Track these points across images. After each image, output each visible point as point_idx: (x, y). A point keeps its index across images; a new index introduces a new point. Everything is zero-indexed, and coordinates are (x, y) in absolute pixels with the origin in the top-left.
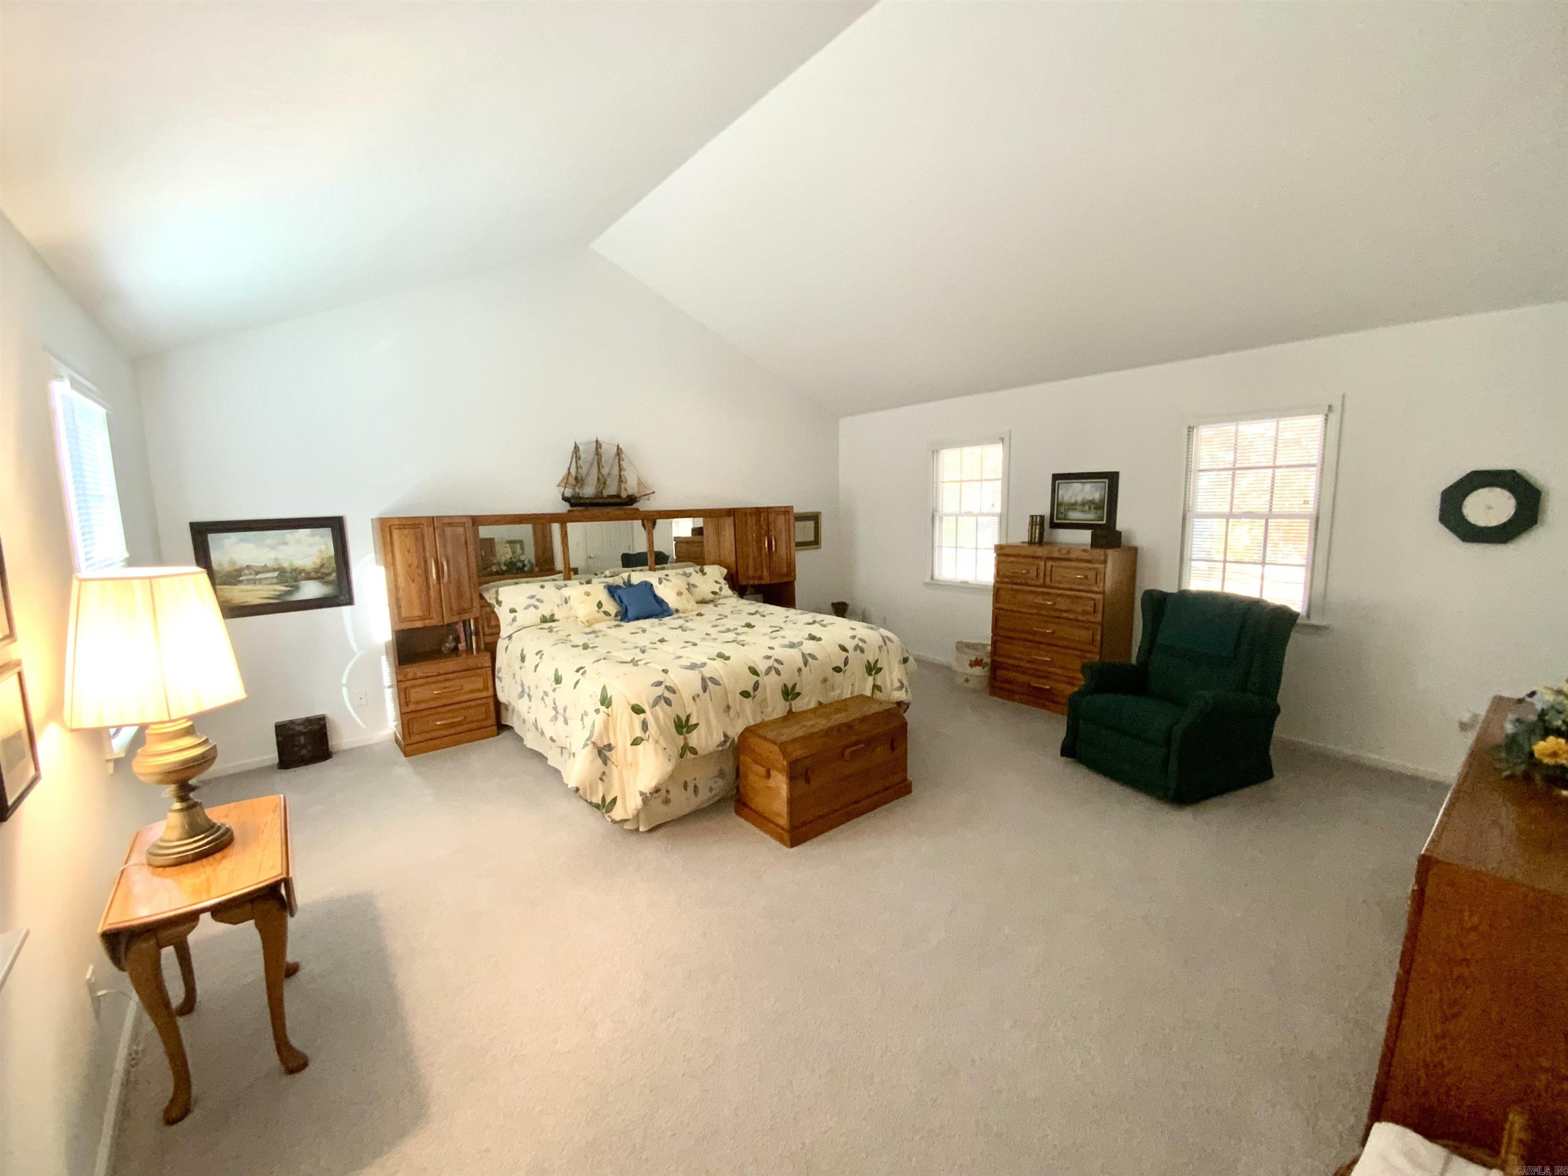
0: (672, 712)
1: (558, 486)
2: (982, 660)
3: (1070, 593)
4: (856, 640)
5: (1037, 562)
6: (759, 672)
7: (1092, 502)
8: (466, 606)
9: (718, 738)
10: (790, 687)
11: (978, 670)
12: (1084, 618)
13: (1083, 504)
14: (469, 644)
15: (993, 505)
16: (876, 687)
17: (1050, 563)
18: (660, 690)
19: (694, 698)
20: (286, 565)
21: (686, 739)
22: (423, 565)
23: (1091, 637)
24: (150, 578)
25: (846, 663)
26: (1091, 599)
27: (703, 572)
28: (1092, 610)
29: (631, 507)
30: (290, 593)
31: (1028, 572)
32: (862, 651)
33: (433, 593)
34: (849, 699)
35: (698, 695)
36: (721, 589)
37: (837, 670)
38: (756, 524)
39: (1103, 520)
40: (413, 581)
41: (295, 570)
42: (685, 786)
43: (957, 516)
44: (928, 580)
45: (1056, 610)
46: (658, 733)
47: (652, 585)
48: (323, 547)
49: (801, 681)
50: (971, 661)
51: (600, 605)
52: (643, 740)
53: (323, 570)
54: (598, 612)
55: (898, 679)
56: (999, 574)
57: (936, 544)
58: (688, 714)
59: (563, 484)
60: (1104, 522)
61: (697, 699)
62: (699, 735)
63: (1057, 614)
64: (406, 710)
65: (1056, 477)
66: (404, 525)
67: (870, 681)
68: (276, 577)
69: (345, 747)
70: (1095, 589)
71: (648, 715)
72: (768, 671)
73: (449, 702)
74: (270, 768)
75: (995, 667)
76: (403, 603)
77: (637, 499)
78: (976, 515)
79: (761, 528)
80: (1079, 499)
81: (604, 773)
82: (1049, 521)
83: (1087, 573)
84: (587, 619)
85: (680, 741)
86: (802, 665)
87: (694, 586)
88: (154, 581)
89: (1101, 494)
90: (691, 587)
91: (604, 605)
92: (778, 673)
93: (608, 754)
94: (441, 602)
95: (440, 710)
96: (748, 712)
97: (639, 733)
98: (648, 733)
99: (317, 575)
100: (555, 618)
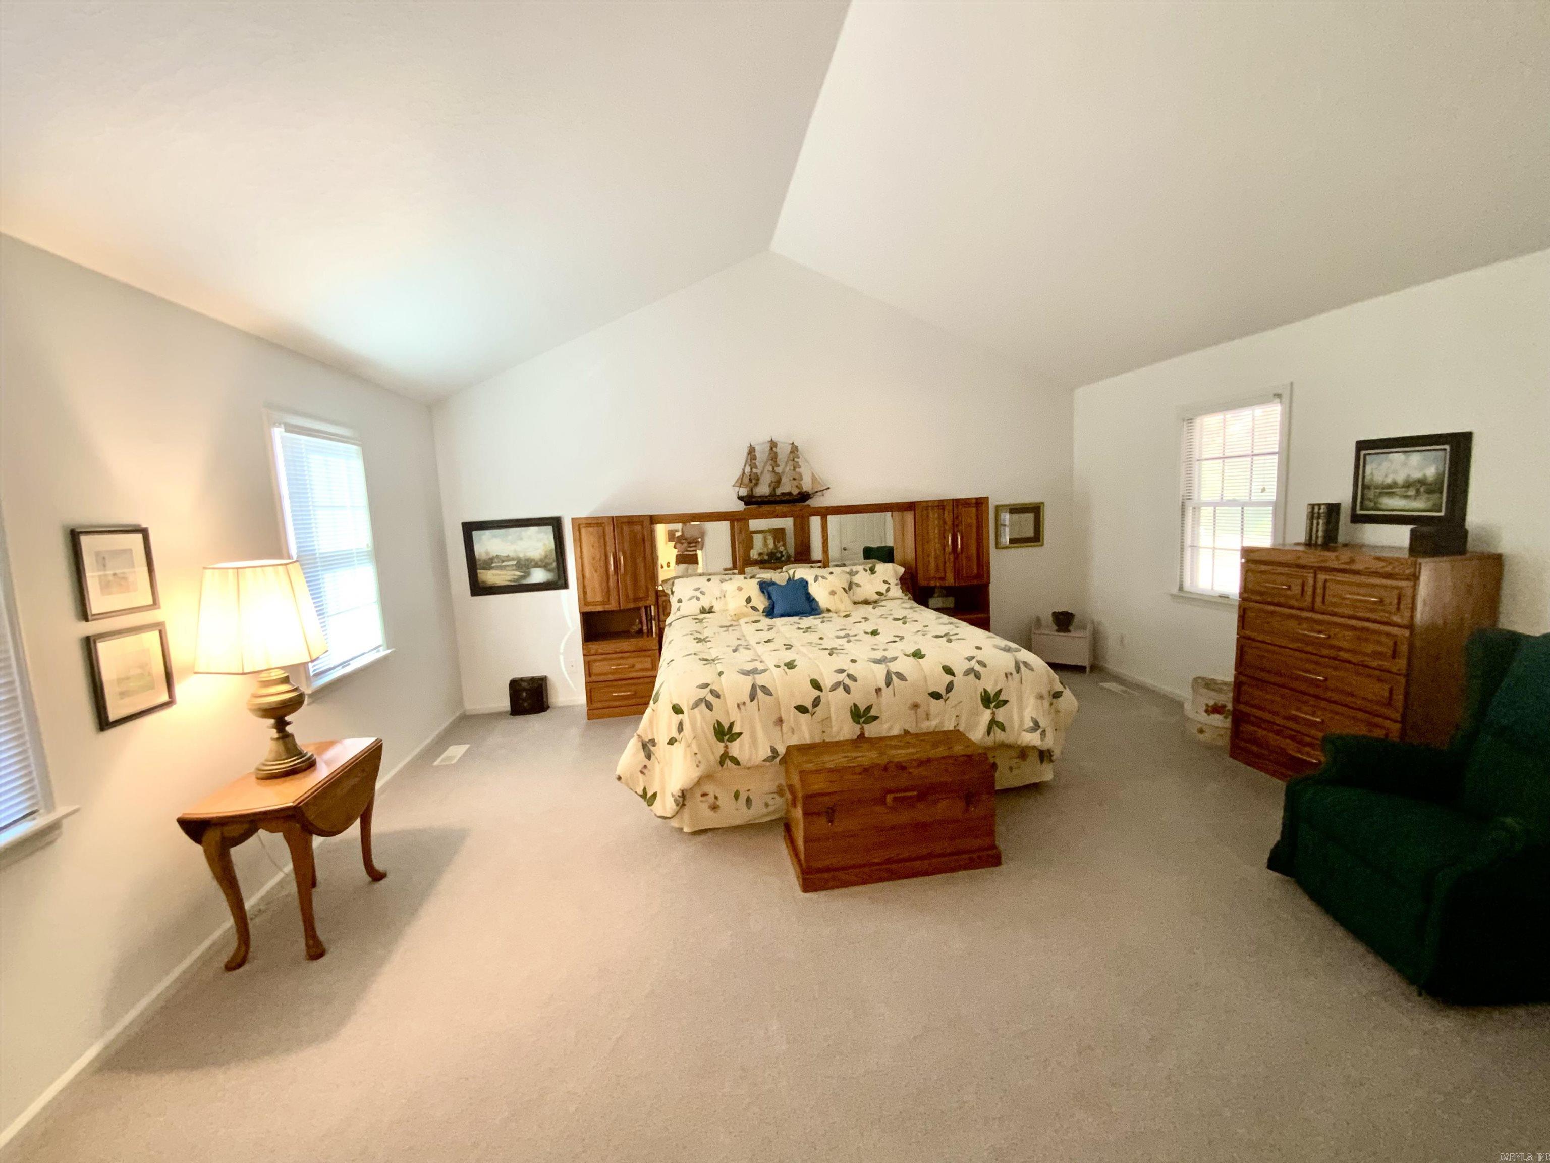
0: (711, 717)
1: (733, 486)
2: (1224, 706)
3: (1353, 622)
4: (973, 662)
5: (1304, 573)
6: (823, 687)
7: (1422, 482)
8: (641, 595)
9: (764, 752)
10: (862, 708)
11: (1217, 720)
12: (1375, 664)
13: (1408, 485)
14: (649, 628)
15: (1263, 490)
16: (993, 723)
17: (1322, 577)
18: (705, 693)
19: (738, 706)
20: (521, 555)
21: (726, 747)
22: (603, 558)
23: (1386, 694)
24: (237, 569)
25: (950, 687)
26: (1388, 634)
27: (872, 571)
28: (1390, 652)
29: (803, 504)
30: (524, 577)
31: (1289, 588)
32: (978, 676)
33: (612, 583)
34: (951, 731)
35: (744, 703)
36: (888, 590)
37: (936, 695)
38: (939, 518)
39: (1440, 511)
40: (596, 571)
41: (527, 560)
42: (737, 796)
43: (1215, 505)
44: (1175, 590)
45: (1332, 647)
46: (692, 737)
47: (807, 583)
48: (547, 542)
49: (879, 704)
50: (1207, 705)
51: (749, 600)
52: (676, 741)
53: (547, 561)
54: (746, 606)
55: (1032, 718)
56: (1246, 589)
57: (1188, 541)
58: (731, 721)
59: (738, 484)
60: (1442, 514)
61: (742, 707)
62: (741, 746)
63: (1332, 653)
64: (591, 680)
65: (1363, 446)
66: (590, 524)
67: (987, 715)
68: (515, 565)
69: (560, 704)
70: (1396, 619)
71: (685, 717)
72: (834, 687)
73: (625, 677)
74: (506, 712)
75: (1238, 719)
76: (589, 590)
77: (811, 496)
78: (1243, 505)
79: (945, 523)
80: (1400, 478)
81: (645, 767)
82: (1349, 512)
83: (1384, 593)
84: (735, 613)
85: (720, 748)
86: (882, 684)
87: (858, 585)
88: (240, 571)
89: (1437, 469)
90: (850, 587)
91: (752, 600)
92: (847, 690)
93: (652, 748)
94: (618, 591)
95: (615, 683)
96: (805, 728)
97: (674, 734)
98: (682, 734)
99: (541, 564)
100: (713, 610)
